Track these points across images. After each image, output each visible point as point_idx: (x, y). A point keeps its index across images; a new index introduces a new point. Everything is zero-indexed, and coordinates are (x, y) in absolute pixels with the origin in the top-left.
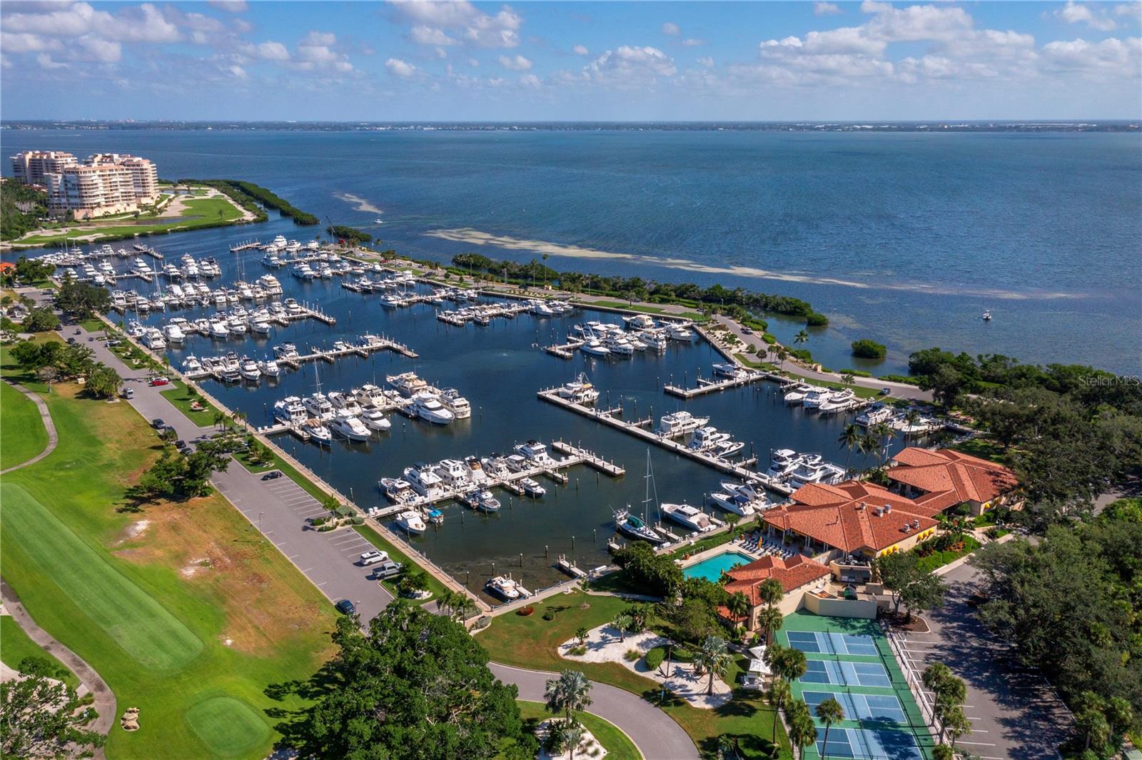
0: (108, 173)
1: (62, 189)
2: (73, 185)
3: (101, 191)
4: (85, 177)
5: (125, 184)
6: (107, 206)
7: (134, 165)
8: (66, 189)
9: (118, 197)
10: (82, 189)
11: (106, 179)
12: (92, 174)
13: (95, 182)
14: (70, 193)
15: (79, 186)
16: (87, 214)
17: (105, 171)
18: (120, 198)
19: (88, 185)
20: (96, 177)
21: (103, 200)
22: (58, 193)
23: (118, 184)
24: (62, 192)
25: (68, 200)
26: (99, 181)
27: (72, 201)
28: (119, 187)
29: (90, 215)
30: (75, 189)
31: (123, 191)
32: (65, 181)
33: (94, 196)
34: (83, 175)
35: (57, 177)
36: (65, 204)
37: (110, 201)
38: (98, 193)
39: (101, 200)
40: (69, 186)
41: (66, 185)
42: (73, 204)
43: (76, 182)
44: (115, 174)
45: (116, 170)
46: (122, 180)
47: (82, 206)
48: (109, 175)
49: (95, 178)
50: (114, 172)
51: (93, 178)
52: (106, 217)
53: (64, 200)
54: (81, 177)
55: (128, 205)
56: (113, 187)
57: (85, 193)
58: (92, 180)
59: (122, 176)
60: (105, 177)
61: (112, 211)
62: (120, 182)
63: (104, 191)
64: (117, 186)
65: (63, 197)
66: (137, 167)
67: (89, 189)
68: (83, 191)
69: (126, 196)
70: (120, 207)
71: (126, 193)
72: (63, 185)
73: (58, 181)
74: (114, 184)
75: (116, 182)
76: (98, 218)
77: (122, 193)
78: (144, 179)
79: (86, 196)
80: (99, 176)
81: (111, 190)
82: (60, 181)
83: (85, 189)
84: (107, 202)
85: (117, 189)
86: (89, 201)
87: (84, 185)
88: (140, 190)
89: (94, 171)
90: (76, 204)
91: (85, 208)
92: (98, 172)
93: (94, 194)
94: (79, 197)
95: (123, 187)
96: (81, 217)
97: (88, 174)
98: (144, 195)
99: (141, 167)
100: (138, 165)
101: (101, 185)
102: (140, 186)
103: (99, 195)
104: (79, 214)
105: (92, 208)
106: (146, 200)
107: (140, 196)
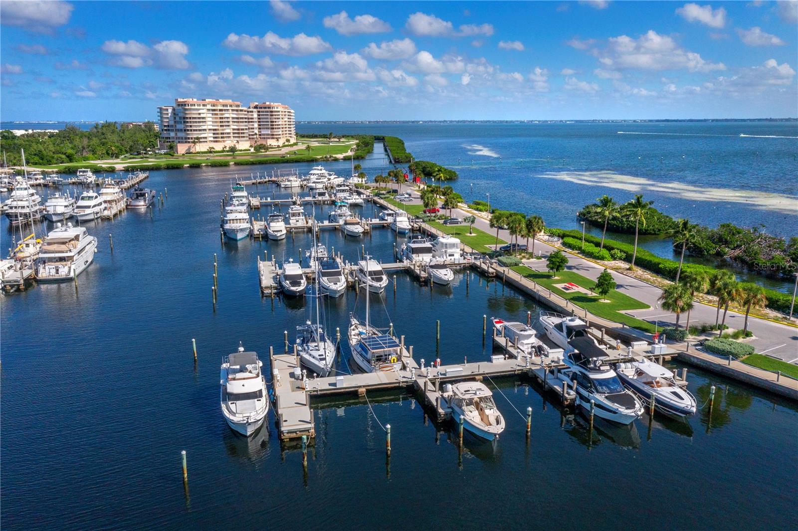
0: (220, 108)
1: (172, 123)
2: (180, 118)
3: (209, 125)
4: (190, 109)
5: (237, 120)
6: (214, 141)
7: (265, 108)
8: (175, 122)
9: (229, 133)
10: (187, 122)
11: (216, 114)
12: (201, 107)
13: (202, 116)
14: (179, 126)
15: (184, 120)
16: (189, 148)
17: (217, 106)
18: (232, 135)
19: (195, 118)
20: (205, 111)
21: (212, 135)
22: (168, 126)
23: (230, 120)
24: (172, 126)
25: (176, 134)
26: (209, 116)
27: (180, 134)
28: (231, 123)
29: (192, 150)
30: (181, 123)
31: (235, 127)
32: (175, 114)
33: (200, 130)
34: (190, 107)
35: (167, 110)
36: (173, 138)
37: (218, 136)
38: (204, 128)
39: (210, 135)
40: (178, 119)
41: (175, 118)
42: (179, 138)
43: (181, 115)
44: (228, 110)
45: (231, 106)
46: (235, 116)
47: (185, 140)
48: (220, 110)
49: (204, 112)
50: (229, 108)
51: (200, 112)
52: (211, 152)
53: (172, 134)
55: (238, 142)
56: (223, 122)
57: (191, 126)
58: (200, 114)
59: (235, 112)
60: (216, 112)
61: (218, 147)
62: (233, 118)
63: (213, 126)
64: (228, 122)
65: (172, 130)
66: (267, 110)
67: (196, 122)
68: (189, 124)
69: (239, 133)
70: (229, 143)
71: (238, 129)
72: (173, 118)
73: (168, 114)
74: (226, 120)
75: (228, 118)
76: (198, 153)
77: (233, 129)
78: (273, 122)
79: (191, 130)
80: (209, 110)
81: (221, 126)
82: (170, 115)
83: (191, 122)
84: (214, 138)
85: (229, 126)
86: (195, 135)
87: (190, 118)
88: (269, 132)
89: (204, 105)
90: (182, 138)
91: (189, 142)
92: (209, 107)
93: (200, 128)
94: (185, 130)
95: (236, 124)
96: (183, 152)
97: (196, 107)
98: (272, 136)
99: (271, 110)
100: (269, 108)
101: (211, 119)
102: (268, 128)
103: (205, 130)
104: (182, 148)
105: (194, 142)
106: (272, 142)
107: (267, 138)
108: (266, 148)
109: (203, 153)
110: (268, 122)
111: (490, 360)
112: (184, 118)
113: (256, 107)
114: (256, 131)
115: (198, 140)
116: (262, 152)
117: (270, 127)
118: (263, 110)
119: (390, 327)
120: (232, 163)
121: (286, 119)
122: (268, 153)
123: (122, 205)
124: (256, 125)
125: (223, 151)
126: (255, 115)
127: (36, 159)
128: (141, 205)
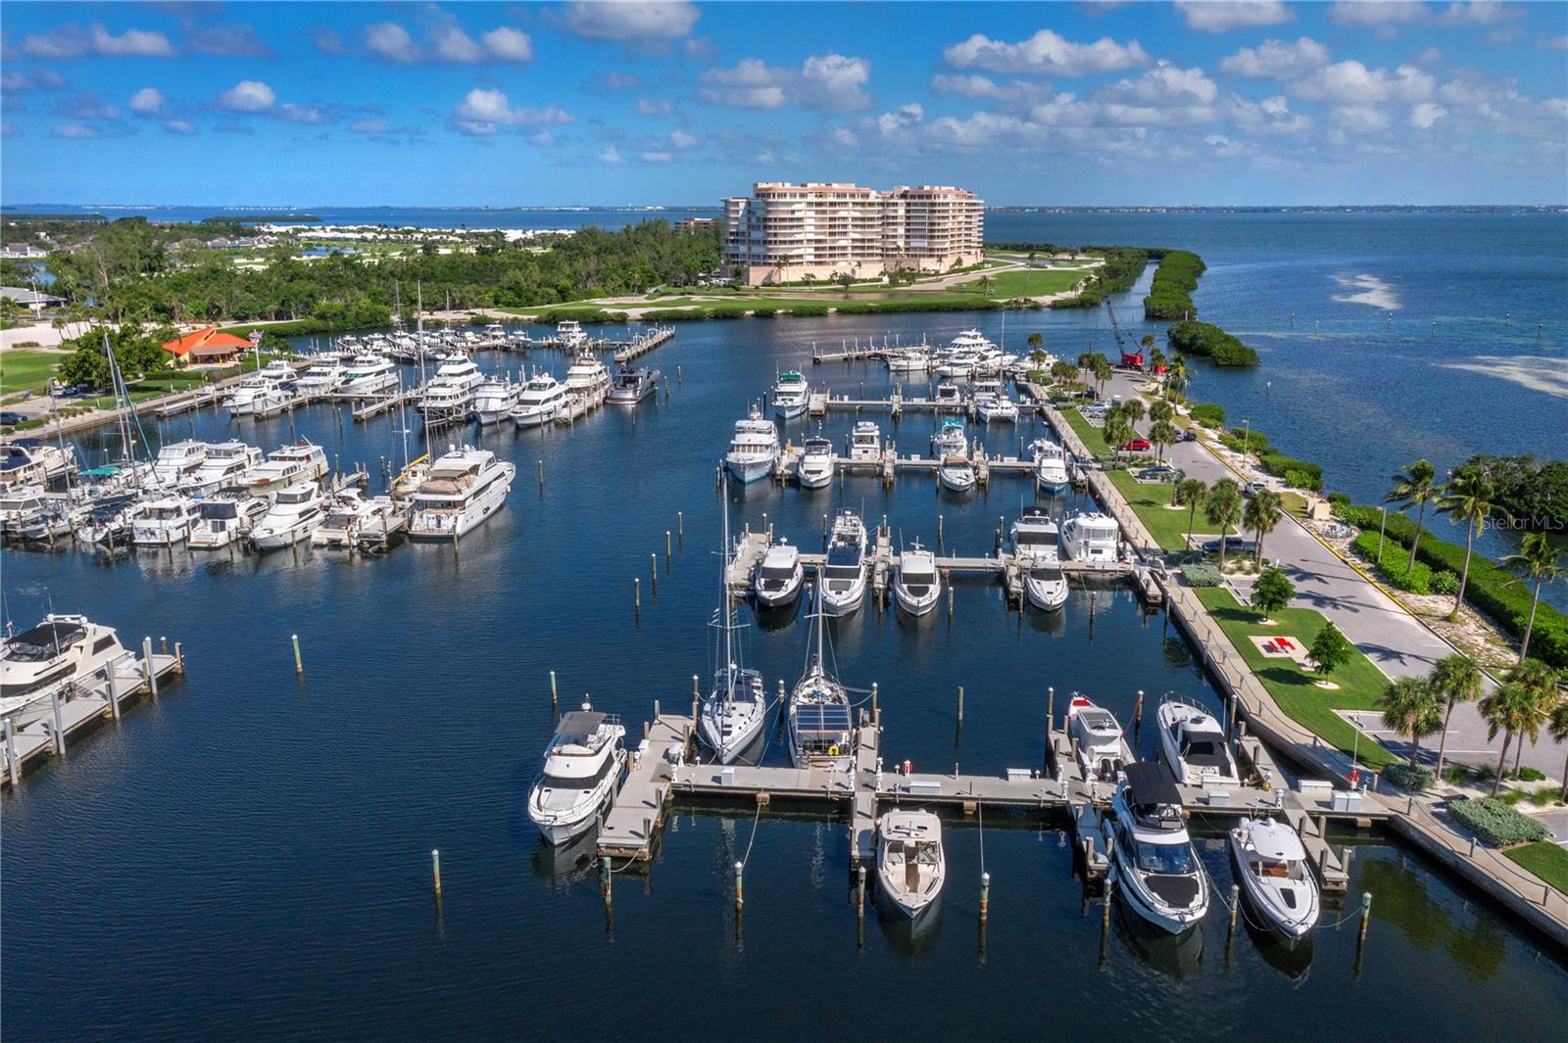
0: (831, 199)
1: (744, 228)
2: (758, 219)
3: (809, 232)
5: (862, 223)
6: (817, 263)
7: (921, 197)
8: (749, 227)
9: (845, 248)
10: (770, 227)
11: (824, 212)
12: (798, 199)
13: (797, 215)
14: (755, 235)
15: (764, 223)
16: (770, 276)
17: (826, 196)
18: (849, 251)
19: (784, 219)
20: (802, 206)
21: (812, 251)
22: (737, 233)
23: (849, 222)
24: (743, 233)
25: (750, 249)
26: (809, 217)
27: (756, 250)
28: (850, 228)
29: (775, 279)
30: (759, 228)
31: (858, 236)
32: (749, 211)
33: (791, 242)
34: (776, 199)
35: (737, 204)
36: (744, 255)
37: (824, 253)
38: (798, 237)
39: (808, 252)
40: (754, 220)
41: (749, 219)
42: (753, 256)
43: (760, 213)
44: (846, 203)
45: (852, 196)
46: (858, 215)
47: (763, 260)
48: (832, 204)
49: (801, 208)
50: (848, 199)
51: (794, 207)
52: (807, 283)
53: (743, 249)
54: (771, 204)
55: (859, 264)
56: (835, 227)
57: (775, 235)
58: (793, 212)
59: (859, 208)
60: (823, 208)
61: (823, 273)
62: (854, 219)
63: (816, 233)
64: (845, 226)
65: (743, 242)
66: (925, 201)
67: (785, 227)
68: (773, 231)
69: (863, 248)
70: (843, 267)
71: (863, 240)
72: (745, 220)
73: (737, 211)
74: (841, 222)
75: (844, 218)
76: (785, 284)
77: (854, 240)
78: (934, 224)
79: (775, 242)
80: (810, 204)
81: (831, 234)
82: (741, 213)
83: (775, 227)
84: (816, 256)
85: (845, 233)
86: (781, 251)
87: (775, 219)
88: (925, 243)
89: (803, 195)
90: (759, 256)
91: (770, 264)
92: (811, 198)
93: (792, 238)
94: (765, 242)
95: (859, 230)
96: (758, 283)
97: (788, 199)
98: (930, 252)
99: (933, 200)
100: (929, 197)
101: (812, 221)
102: (923, 237)
103: (801, 241)
104: (757, 275)
105: (779, 265)
106: (928, 264)
107: (920, 256)
108: (911, 276)
109: (792, 284)
110: (924, 224)
111: (1005, 776)
112: (765, 219)
113: (904, 196)
114: (901, 243)
115: (785, 261)
116: (902, 285)
117: (927, 233)
118: (917, 201)
119: (872, 689)
120: (832, 310)
121: (961, 219)
122: (914, 287)
123: (597, 397)
124: (901, 230)
125: (831, 282)
126: (901, 211)
127: (511, 295)
128: (629, 398)
